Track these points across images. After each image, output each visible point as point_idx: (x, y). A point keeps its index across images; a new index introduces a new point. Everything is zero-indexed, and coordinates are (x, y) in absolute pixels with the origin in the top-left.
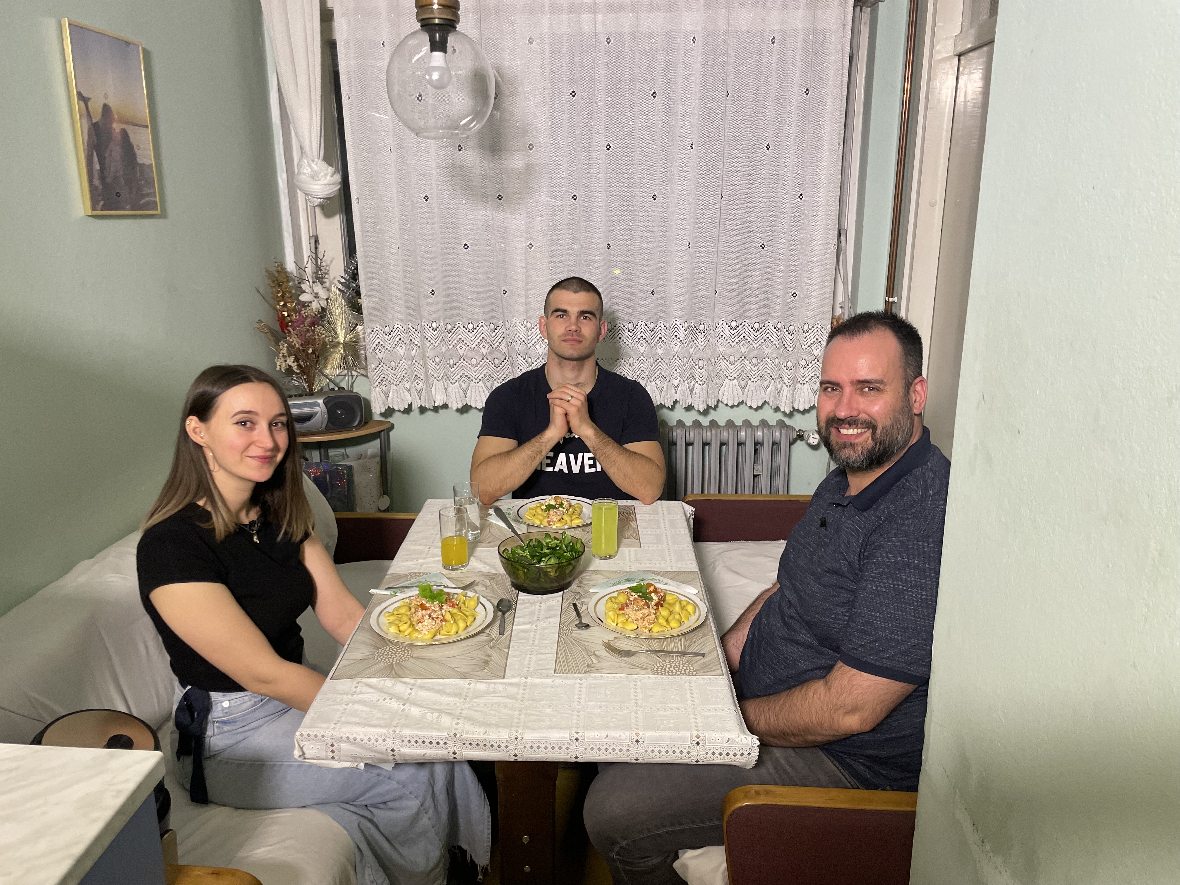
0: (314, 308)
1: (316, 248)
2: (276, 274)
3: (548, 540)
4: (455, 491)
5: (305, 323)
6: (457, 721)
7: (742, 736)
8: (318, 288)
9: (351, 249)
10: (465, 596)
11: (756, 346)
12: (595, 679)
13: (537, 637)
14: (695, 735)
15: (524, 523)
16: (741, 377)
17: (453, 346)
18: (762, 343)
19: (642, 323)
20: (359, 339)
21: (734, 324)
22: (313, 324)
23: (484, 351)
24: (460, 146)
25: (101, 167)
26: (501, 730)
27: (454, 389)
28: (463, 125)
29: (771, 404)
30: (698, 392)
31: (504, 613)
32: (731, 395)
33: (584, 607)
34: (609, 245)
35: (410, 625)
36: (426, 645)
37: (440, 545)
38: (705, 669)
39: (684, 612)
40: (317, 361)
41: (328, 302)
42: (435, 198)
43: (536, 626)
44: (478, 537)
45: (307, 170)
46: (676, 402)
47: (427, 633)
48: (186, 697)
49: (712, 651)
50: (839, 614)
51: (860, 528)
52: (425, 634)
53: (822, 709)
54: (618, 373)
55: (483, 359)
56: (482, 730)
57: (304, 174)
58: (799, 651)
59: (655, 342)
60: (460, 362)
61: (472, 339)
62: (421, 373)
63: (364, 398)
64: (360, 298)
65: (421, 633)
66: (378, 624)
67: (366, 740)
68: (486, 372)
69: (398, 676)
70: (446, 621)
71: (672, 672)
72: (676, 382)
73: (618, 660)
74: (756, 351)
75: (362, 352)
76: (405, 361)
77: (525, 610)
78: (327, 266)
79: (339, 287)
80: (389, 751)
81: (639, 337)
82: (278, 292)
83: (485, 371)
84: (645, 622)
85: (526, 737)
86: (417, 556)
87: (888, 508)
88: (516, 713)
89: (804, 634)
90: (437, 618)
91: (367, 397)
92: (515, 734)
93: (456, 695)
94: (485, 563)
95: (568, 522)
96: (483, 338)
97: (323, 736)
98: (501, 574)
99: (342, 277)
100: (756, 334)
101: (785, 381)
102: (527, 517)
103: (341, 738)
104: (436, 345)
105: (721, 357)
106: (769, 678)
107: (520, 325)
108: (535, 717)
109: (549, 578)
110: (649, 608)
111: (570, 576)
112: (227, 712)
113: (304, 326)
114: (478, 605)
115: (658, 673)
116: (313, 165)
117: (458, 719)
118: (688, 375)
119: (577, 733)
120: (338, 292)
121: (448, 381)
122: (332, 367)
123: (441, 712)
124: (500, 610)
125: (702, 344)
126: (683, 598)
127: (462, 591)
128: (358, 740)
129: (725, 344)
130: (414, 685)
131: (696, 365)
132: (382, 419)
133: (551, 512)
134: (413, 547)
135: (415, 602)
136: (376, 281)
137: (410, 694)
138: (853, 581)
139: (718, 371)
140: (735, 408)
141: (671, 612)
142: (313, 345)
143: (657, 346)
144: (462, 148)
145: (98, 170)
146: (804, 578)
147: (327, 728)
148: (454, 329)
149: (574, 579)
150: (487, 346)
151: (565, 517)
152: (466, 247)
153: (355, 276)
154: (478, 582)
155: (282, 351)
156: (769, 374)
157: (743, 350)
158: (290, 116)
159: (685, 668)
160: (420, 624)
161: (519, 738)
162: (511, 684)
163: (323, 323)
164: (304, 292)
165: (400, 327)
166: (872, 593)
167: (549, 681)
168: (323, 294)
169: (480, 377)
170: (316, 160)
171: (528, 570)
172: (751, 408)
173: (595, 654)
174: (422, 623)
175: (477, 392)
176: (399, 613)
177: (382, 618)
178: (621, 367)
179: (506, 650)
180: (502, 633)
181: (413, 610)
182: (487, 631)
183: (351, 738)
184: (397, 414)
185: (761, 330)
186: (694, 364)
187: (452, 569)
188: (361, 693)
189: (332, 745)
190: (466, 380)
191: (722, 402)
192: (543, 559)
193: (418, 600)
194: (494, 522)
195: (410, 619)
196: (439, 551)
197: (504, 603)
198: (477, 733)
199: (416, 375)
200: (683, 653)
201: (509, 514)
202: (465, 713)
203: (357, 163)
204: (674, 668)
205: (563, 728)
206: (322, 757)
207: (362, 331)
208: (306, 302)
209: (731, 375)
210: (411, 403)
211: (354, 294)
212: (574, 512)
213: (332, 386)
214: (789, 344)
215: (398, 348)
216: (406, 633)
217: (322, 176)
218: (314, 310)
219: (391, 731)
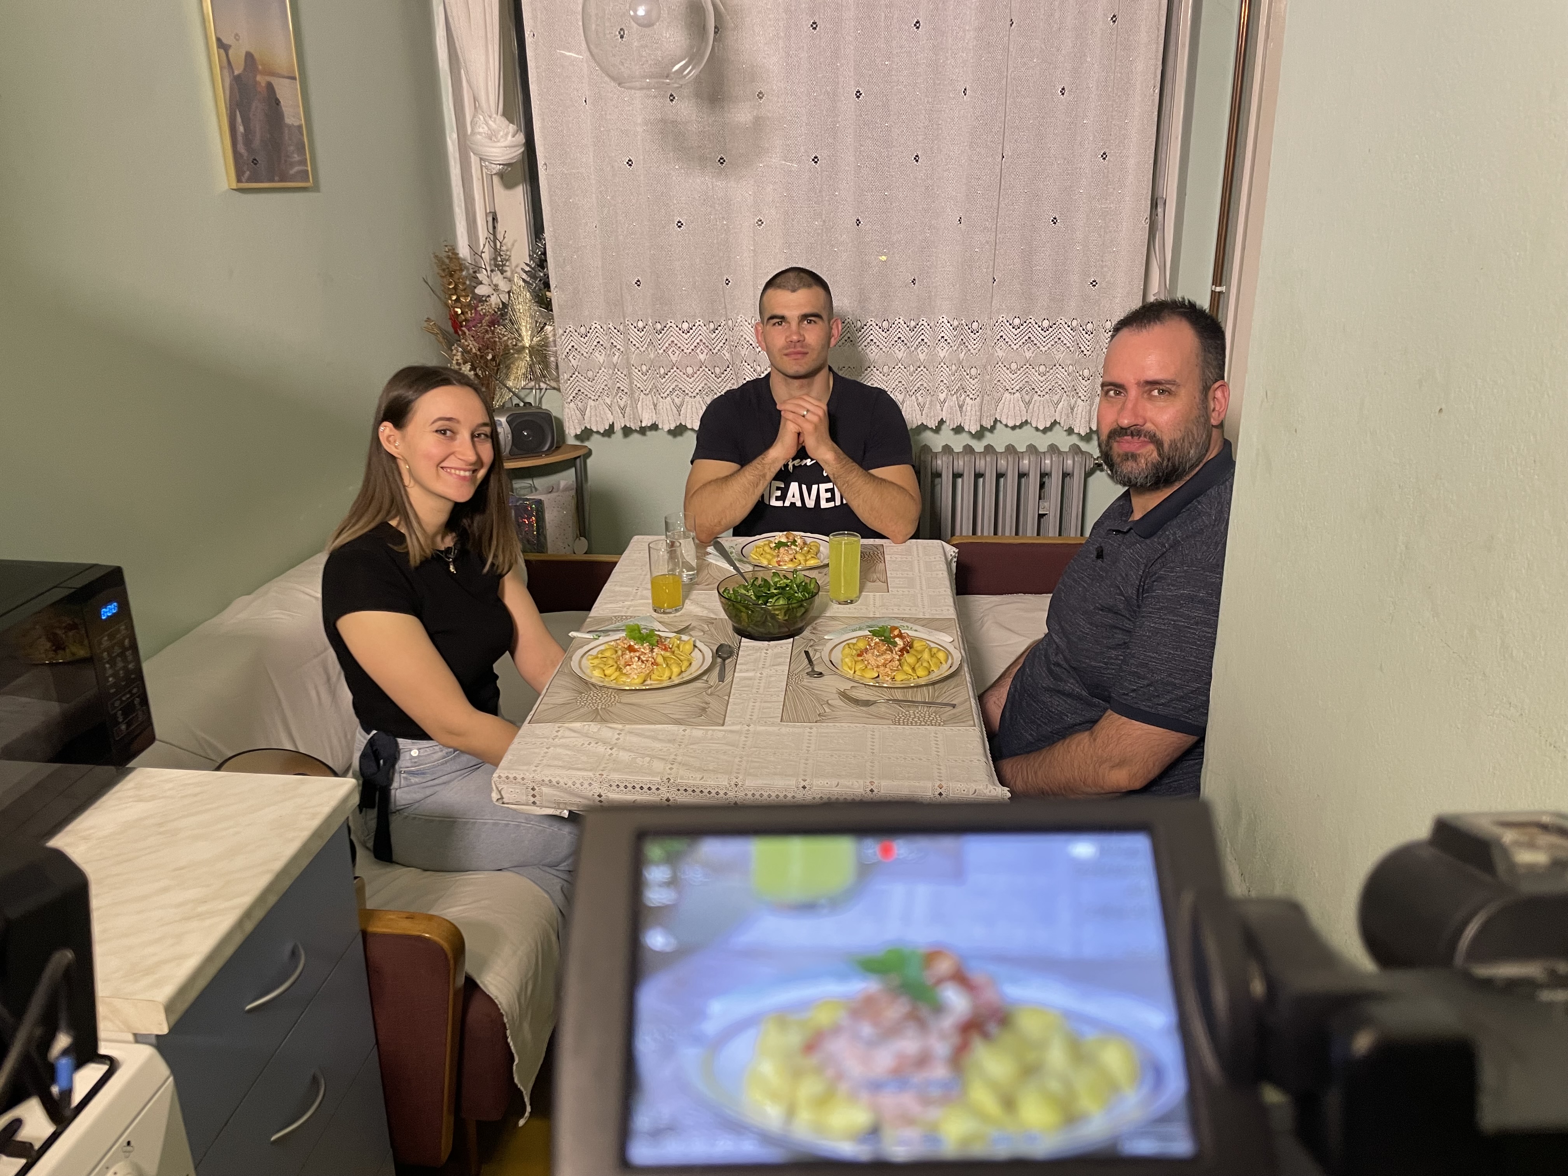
0: (493, 304)
1: (494, 228)
2: (447, 261)
3: (776, 580)
4: (666, 523)
5: (483, 321)
6: (670, 766)
7: (991, 787)
8: (498, 278)
9: (537, 229)
10: (680, 639)
11: (1044, 350)
12: (827, 728)
13: (762, 685)
14: (937, 785)
15: (750, 563)
16: (1025, 390)
17: (664, 351)
18: (1052, 345)
19: (900, 321)
20: (548, 343)
21: (1017, 322)
22: (492, 323)
23: (702, 357)
24: (671, 95)
25: (245, 130)
26: (719, 776)
27: (665, 404)
28: (676, 71)
29: (1062, 424)
30: (969, 408)
31: (724, 660)
32: (1011, 413)
33: (818, 655)
34: (858, 220)
35: (617, 669)
36: (636, 690)
37: (649, 586)
38: (955, 720)
39: (934, 660)
40: (498, 369)
41: (509, 296)
42: (642, 162)
43: (761, 674)
44: (695, 578)
45: (483, 129)
46: (942, 422)
47: (636, 677)
48: (371, 742)
49: (965, 701)
50: (1112, 658)
51: (1141, 557)
52: (634, 678)
53: (1086, 763)
54: (869, 384)
55: (701, 367)
56: (699, 776)
57: (479, 133)
58: (1066, 702)
59: (915, 345)
60: (672, 371)
61: (687, 342)
62: (624, 386)
63: (555, 417)
64: (550, 291)
65: (629, 677)
66: (580, 668)
67: (570, 784)
68: (705, 384)
69: (603, 720)
70: (657, 665)
71: (916, 722)
72: (942, 397)
73: (853, 710)
74: (1044, 357)
75: (552, 359)
76: (605, 371)
77: (749, 657)
78: (507, 250)
79: (523, 277)
80: (596, 796)
81: (896, 339)
82: (450, 283)
83: (703, 383)
84: (887, 670)
85: (747, 783)
86: (623, 598)
87: (1175, 533)
88: (737, 760)
89: (1072, 684)
90: (647, 661)
91: (559, 416)
92: (735, 780)
93: (669, 741)
94: (703, 607)
95: (802, 562)
96: (701, 340)
97: (523, 779)
98: (721, 619)
99: (527, 264)
100: (1045, 334)
101: (1080, 394)
102: (754, 557)
103: (543, 781)
104: (642, 350)
105: (1000, 364)
106: (1031, 735)
107: (747, 323)
108: (757, 764)
109: (777, 621)
110: (892, 653)
111: (802, 621)
112: (415, 761)
113: (481, 326)
114: (694, 650)
115: (899, 723)
116: (491, 123)
117: (672, 764)
118: (957, 387)
119: (804, 780)
120: (522, 283)
121: (657, 395)
122: (515, 377)
123: (652, 757)
124: (720, 657)
125: (975, 347)
126: (933, 645)
127: (675, 634)
128: (562, 784)
129: (1005, 348)
130: (621, 730)
131: (968, 375)
132: (578, 443)
133: (782, 550)
134: (617, 589)
135: (622, 644)
136: (568, 268)
137: (618, 739)
138: (1130, 620)
139: (995, 382)
140: (1018, 430)
141: (918, 660)
142: (492, 350)
143: (919, 351)
144: (674, 98)
145: (242, 134)
146: (1075, 619)
147: (527, 771)
148: (665, 329)
149: (807, 625)
150: (706, 351)
151: (797, 556)
152: (679, 224)
153: (542, 263)
154: (694, 627)
155: (455, 358)
156: (1060, 385)
157: (1028, 354)
158: (461, 59)
159: (931, 718)
160: (628, 667)
161: (740, 785)
162: (731, 731)
163: (504, 323)
164: (481, 283)
165: (599, 327)
166: (1150, 631)
167: (775, 729)
168: (503, 286)
169: (697, 391)
170: (494, 116)
171: (752, 612)
172: (1037, 429)
173: (828, 703)
174: (630, 665)
175: (694, 409)
176: (603, 656)
177: (584, 661)
178: (872, 377)
179: (726, 698)
180: (722, 678)
181: (620, 653)
182: (705, 678)
183: (554, 781)
184: (596, 437)
185: (1051, 330)
186: (965, 373)
187: (664, 613)
188: (563, 737)
189: (533, 789)
190: (680, 394)
191: (1001, 422)
192: (770, 600)
193: (625, 642)
194: (714, 562)
195: (616, 662)
196: (649, 594)
197: (724, 649)
198: (692, 779)
199: (619, 388)
200: (930, 704)
201: (731, 553)
202: (679, 759)
203: (543, 119)
204: (919, 718)
205: (789, 776)
206: (522, 802)
207: (552, 333)
208: (483, 296)
209: (1012, 387)
210: (613, 423)
211: (542, 286)
212: (809, 551)
213: (516, 401)
214: (1086, 346)
215: (596, 354)
216: (612, 678)
217: (502, 137)
218: (493, 306)
219: (597, 774)
